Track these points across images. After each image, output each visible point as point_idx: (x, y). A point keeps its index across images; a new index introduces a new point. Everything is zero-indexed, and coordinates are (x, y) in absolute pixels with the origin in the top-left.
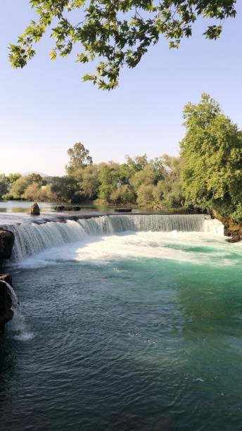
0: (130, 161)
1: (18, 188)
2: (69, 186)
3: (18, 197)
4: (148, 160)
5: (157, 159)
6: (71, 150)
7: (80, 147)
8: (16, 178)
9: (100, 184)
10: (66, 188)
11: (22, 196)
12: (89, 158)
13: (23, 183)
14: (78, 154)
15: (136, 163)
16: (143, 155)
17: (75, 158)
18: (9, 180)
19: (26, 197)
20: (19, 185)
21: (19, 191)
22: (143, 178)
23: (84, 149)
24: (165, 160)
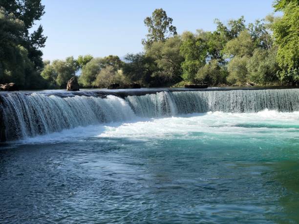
0: (221, 27)
1: (89, 73)
2: (147, 66)
3: (88, 84)
4: (246, 24)
5: (258, 22)
6: (149, 19)
7: (161, 14)
8: (86, 61)
9: (183, 60)
10: (144, 69)
11: (94, 83)
12: (173, 29)
13: (94, 67)
14: (158, 24)
15: (229, 28)
16: (240, 17)
17: (154, 30)
18: (78, 64)
19: (97, 85)
20: (90, 69)
21: (89, 77)
22: (237, 48)
23: (166, 17)
24: (268, 23)
